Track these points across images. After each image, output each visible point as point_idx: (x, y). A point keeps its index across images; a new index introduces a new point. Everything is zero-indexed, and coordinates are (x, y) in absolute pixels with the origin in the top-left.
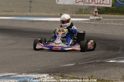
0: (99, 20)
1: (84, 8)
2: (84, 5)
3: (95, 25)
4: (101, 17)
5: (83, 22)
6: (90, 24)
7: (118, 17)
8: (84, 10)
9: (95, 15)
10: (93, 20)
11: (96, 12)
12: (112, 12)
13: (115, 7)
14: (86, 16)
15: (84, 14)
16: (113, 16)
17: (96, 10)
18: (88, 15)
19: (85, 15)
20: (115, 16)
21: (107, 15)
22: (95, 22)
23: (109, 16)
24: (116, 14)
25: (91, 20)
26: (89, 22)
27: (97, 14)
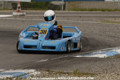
0: (22, 16)
1: (3, 4)
2: (3, 1)
3: (22, 21)
4: (25, 13)
5: (8, 18)
6: (17, 20)
7: (40, 12)
8: (3, 6)
9: (19, 11)
10: (17, 16)
11: (19, 8)
12: (33, 7)
13: (34, 2)
14: (7, 12)
15: (4, 9)
16: (34, 11)
17: (19, 5)
18: (9, 11)
19: (5, 11)
20: (38, 11)
21: (28, 10)
22: (20, 18)
23: (30, 12)
24: (38, 10)
25: (14, 16)
26: (14, 18)
27: (20, 9)
